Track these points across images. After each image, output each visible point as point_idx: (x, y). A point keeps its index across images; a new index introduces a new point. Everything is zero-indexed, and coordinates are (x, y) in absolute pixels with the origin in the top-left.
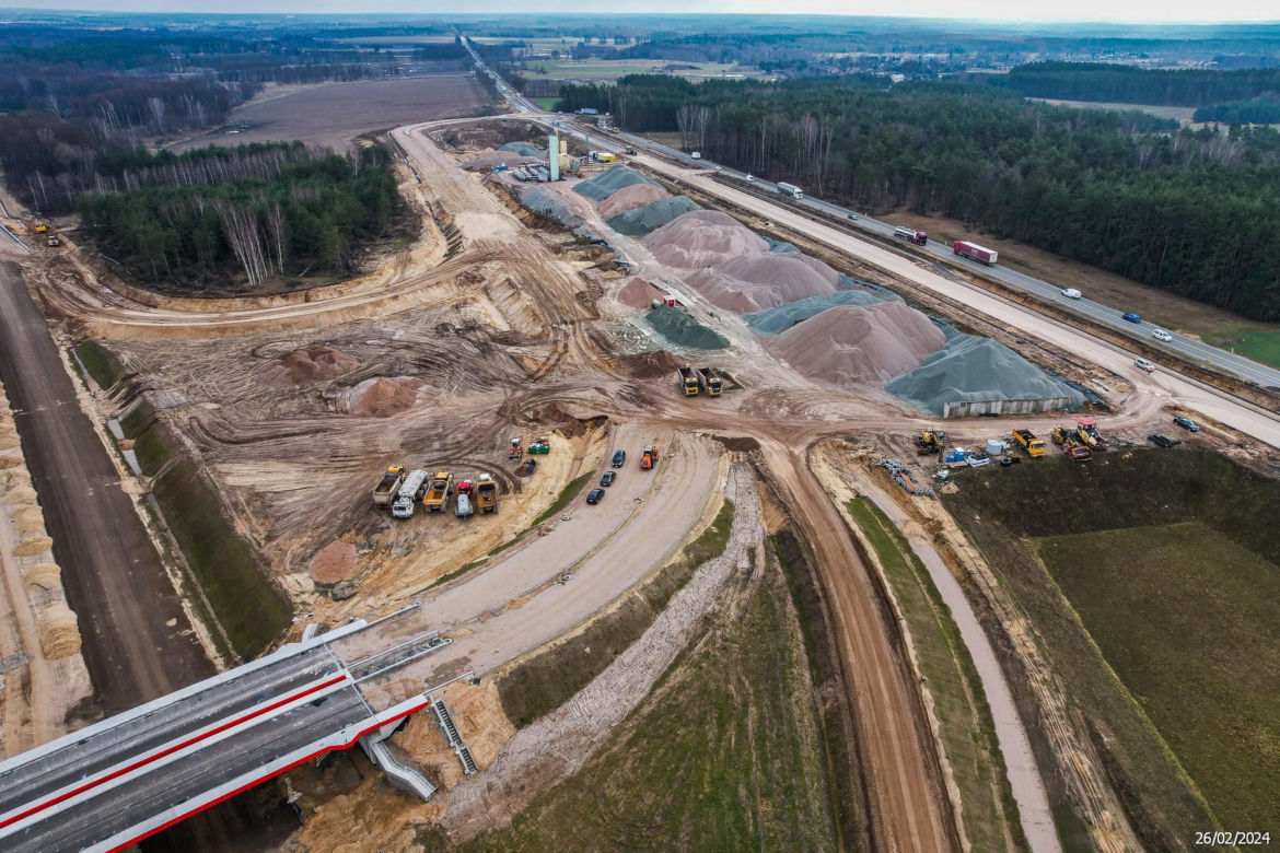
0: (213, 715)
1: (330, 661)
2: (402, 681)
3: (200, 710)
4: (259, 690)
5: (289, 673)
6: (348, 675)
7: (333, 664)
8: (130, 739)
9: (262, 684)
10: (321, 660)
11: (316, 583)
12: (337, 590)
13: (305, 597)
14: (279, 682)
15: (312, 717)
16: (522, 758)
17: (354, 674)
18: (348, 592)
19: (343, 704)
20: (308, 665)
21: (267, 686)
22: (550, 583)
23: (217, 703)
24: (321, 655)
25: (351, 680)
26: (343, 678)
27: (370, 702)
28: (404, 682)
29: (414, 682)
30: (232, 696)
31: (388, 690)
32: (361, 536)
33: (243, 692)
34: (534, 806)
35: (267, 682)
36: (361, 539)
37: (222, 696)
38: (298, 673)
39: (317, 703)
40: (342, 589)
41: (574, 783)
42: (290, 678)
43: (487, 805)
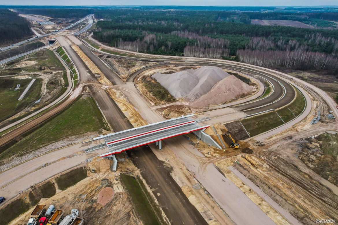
0: (133, 140)
1: (110, 148)
2: (97, 143)
3: (136, 142)
4: (125, 144)
5: (119, 146)
6: (107, 144)
7: (110, 147)
8: (148, 138)
9: (125, 145)
10: (112, 149)
11: (113, 188)
12: (107, 183)
13: (117, 182)
14: (121, 145)
15: (115, 138)
16: (81, 139)
17: (105, 145)
18: (104, 182)
19: (109, 140)
20: (115, 148)
21: (124, 144)
22: (50, 164)
23: (133, 142)
24: (112, 150)
25: (107, 143)
26: (108, 144)
27: (104, 140)
28: (96, 143)
29: (94, 143)
30: (130, 143)
31: (100, 142)
32: (94, 206)
33: (128, 144)
34: (83, 133)
35: (124, 145)
36: (94, 205)
37: (132, 144)
38: (117, 146)
39: (114, 140)
40: (105, 184)
41: (75, 135)
42: (119, 145)
43: (90, 135)
